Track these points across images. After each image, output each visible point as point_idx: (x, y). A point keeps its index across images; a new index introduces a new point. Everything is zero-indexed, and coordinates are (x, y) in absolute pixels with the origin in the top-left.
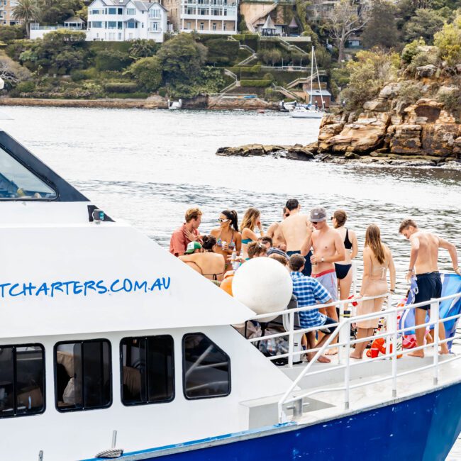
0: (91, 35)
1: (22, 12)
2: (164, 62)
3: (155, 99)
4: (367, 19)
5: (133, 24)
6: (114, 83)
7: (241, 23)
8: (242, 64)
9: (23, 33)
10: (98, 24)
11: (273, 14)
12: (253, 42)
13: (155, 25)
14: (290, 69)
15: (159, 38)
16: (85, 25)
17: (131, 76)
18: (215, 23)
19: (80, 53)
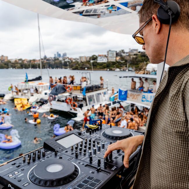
0: (98, 61)
1: (90, 59)
2: (107, 64)
3: (106, 69)
4: (131, 59)
5: (103, 60)
6: (101, 67)
7: (116, 60)
8: (116, 65)
9: (90, 61)
10: (99, 60)
11: (120, 59)
12: (118, 62)
13: (106, 60)
14: (122, 65)
15: (106, 62)
16: (97, 60)
17: (103, 66)
18: (113, 60)
19: (97, 64)
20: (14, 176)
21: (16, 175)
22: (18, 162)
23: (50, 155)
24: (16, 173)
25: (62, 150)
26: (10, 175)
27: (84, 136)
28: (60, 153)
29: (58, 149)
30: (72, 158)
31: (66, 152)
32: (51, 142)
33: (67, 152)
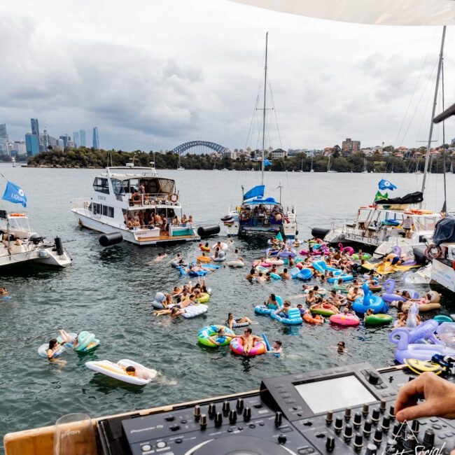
20: (153, 451)
21: (158, 450)
22: (181, 417)
23: (261, 421)
24: (161, 444)
25: (300, 415)
26: (146, 448)
27: (381, 391)
28: (290, 422)
29: (291, 410)
30: (312, 450)
31: (305, 424)
32: (280, 385)
33: (309, 424)
